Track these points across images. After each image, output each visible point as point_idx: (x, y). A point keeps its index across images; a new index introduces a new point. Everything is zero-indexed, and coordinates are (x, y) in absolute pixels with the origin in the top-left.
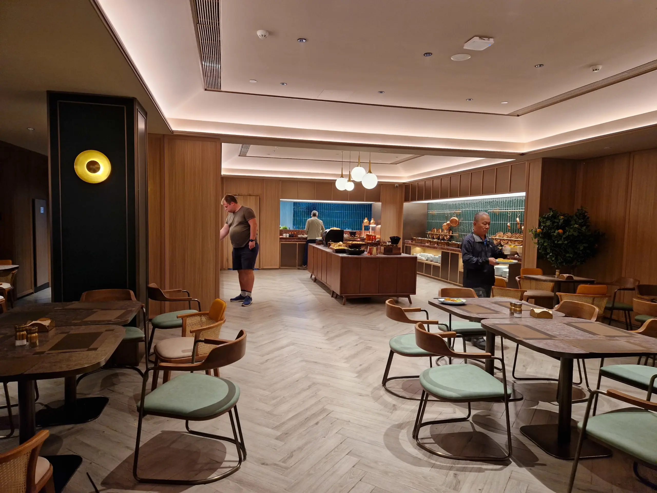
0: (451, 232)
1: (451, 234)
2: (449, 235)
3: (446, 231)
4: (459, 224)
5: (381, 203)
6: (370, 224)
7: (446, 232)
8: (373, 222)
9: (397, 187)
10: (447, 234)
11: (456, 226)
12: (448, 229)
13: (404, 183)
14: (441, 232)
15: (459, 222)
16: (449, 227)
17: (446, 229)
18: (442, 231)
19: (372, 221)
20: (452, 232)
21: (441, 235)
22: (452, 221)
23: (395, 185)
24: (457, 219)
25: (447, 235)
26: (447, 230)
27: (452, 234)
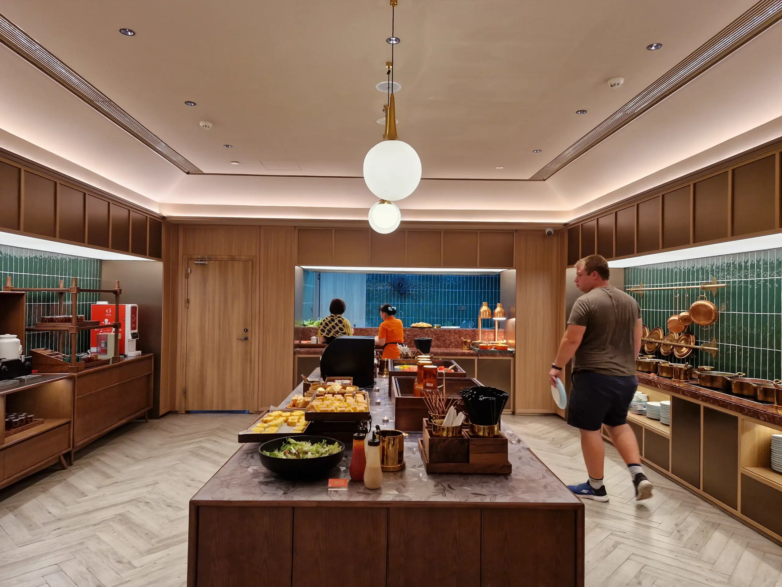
0: (692, 338)
1: (692, 345)
2: (686, 347)
3: (676, 336)
4: (718, 318)
5: (515, 270)
6: (493, 314)
7: (677, 338)
8: (499, 312)
9: (549, 233)
10: (683, 343)
11: (707, 323)
12: (683, 331)
13: (565, 225)
14: (661, 337)
15: (717, 314)
16: (686, 326)
17: (677, 329)
18: (664, 335)
19: (498, 309)
20: (697, 338)
21: (664, 344)
22: (696, 311)
23: (545, 231)
24: (711, 306)
25: (682, 347)
26: (679, 335)
27: (697, 344)
